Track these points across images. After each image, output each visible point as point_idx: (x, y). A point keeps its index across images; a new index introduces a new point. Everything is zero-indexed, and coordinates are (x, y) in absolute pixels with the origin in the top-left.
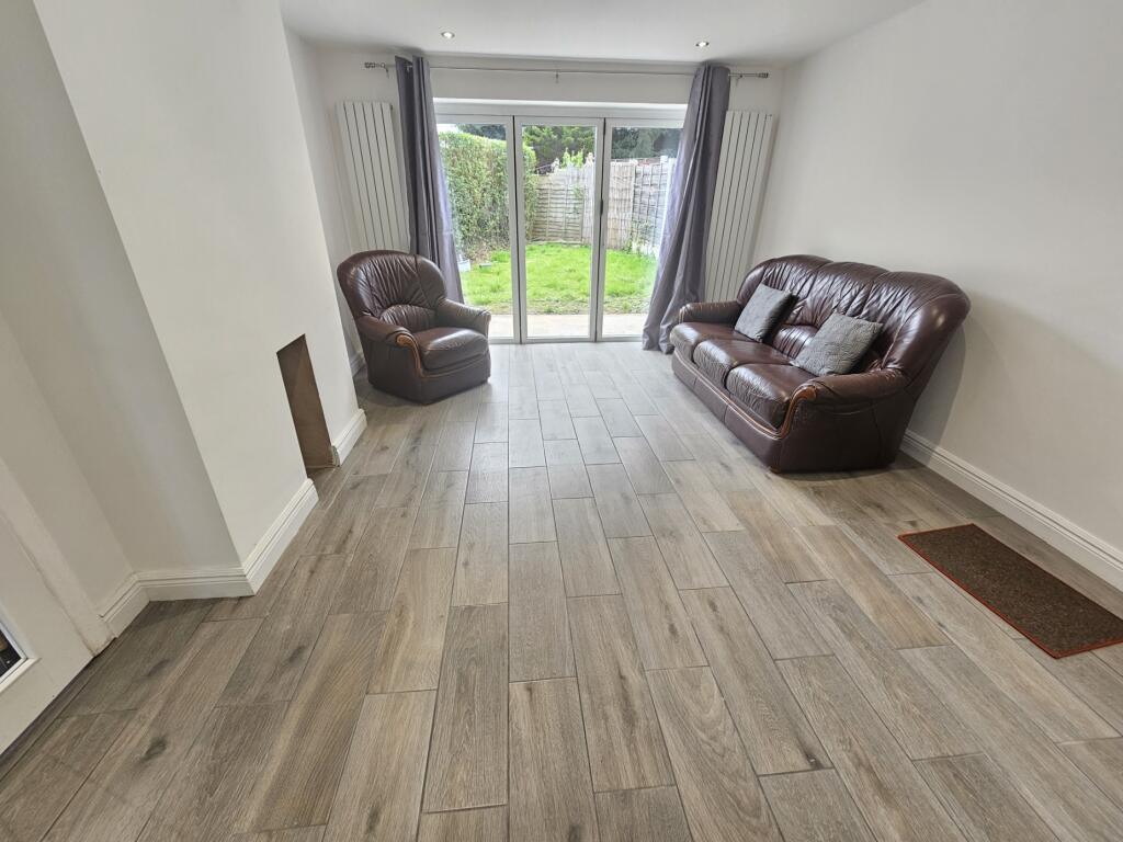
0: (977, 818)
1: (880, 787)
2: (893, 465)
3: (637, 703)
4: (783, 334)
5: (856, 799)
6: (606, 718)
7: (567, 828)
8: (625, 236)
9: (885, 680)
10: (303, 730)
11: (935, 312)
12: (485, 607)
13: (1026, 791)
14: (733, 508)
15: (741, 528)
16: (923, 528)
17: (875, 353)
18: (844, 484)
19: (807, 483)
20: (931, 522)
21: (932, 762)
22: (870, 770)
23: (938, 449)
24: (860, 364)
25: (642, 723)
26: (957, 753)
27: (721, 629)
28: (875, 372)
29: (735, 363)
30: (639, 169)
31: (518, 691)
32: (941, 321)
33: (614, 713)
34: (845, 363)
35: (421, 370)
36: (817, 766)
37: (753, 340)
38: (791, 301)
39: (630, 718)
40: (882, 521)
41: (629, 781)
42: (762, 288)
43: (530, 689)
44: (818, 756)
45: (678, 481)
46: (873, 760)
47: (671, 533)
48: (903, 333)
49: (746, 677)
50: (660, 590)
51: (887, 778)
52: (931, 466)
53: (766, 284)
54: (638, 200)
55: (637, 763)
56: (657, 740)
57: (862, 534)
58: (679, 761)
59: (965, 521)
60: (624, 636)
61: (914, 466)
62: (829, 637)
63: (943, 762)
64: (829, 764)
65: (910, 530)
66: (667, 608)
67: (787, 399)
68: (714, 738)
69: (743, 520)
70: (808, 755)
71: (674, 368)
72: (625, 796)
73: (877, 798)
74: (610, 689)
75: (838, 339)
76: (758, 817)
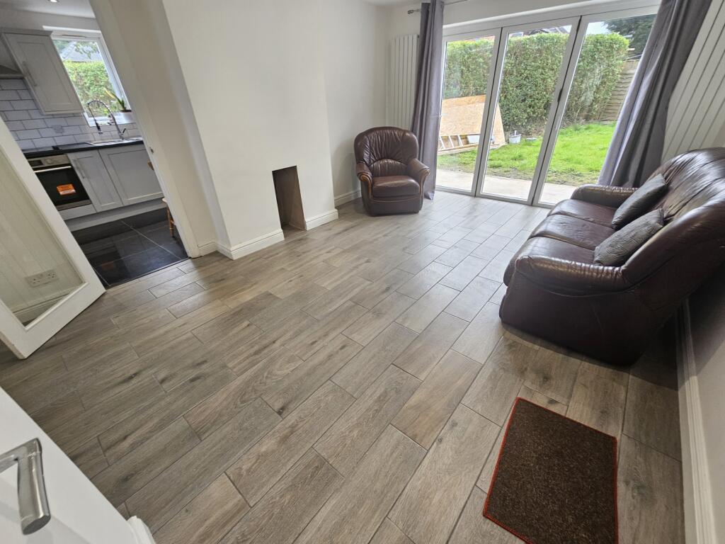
0: (298, 480)
1: (286, 438)
3: (265, 352)
5: (273, 431)
6: (253, 347)
12: (275, 297)
21: (318, 456)
22: (292, 432)
25: (258, 356)
26: (333, 466)
27: (331, 356)
31: (246, 323)
35: (371, 197)
36: (280, 413)
39: (257, 353)
41: (230, 365)
43: (248, 326)
44: (284, 412)
46: (299, 431)
47: (378, 314)
49: (308, 374)
50: (334, 329)
51: (293, 439)
55: (240, 363)
56: (253, 363)
58: (250, 373)
60: (296, 332)
63: (322, 460)
64: (284, 417)
66: (325, 336)
68: (267, 378)
70: (283, 408)
72: (225, 367)
73: (279, 438)
76: (242, 403)
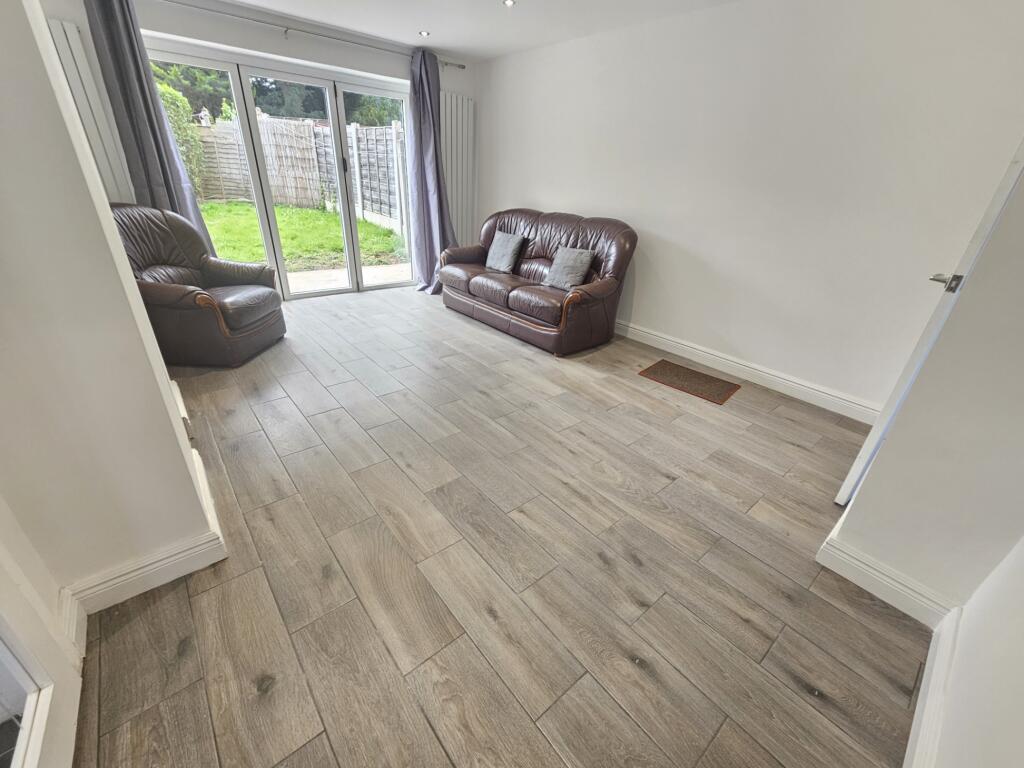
1: (699, 476)
2: (612, 340)
3: (584, 492)
4: (525, 267)
5: (694, 484)
6: (574, 504)
7: (597, 557)
8: (316, 195)
9: (674, 436)
10: (390, 605)
11: (622, 241)
12: (450, 484)
13: (740, 454)
14: (553, 381)
15: (565, 391)
16: (646, 367)
17: (593, 271)
18: (596, 354)
19: (579, 359)
20: (647, 364)
21: (709, 458)
22: (692, 471)
23: (631, 325)
24: (587, 279)
25: (593, 498)
26: (714, 452)
27: (594, 442)
28: (597, 282)
29: (510, 288)
30: (317, 130)
31: (515, 515)
32: (628, 246)
33: (575, 500)
34: (579, 279)
35: (227, 330)
36: (674, 479)
37: (505, 273)
38: (525, 242)
39: (585, 499)
40: (626, 368)
41: (608, 524)
42: (498, 235)
43: (522, 511)
44: (672, 476)
45: (508, 375)
46: (690, 467)
47: (530, 405)
48: (608, 256)
49: (621, 458)
50: (549, 436)
51: (699, 471)
52: (629, 336)
53: (500, 230)
54: (322, 160)
55: (605, 515)
56: (605, 502)
57: (621, 377)
58: (622, 504)
59: (659, 359)
60: (549, 465)
61: (622, 338)
62: (642, 428)
63: (712, 457)
64: (678, 477)
65: (641, 370)
66: (560, 443)
67: (559, 305)
68: (628, 489)
69: (563, 387)
70: (668, 477)
71: (445, 302)
72: (611, 530)
73: (701, 480)
74: (564, 492)
75: (571, 263)
76: (667, 508)
